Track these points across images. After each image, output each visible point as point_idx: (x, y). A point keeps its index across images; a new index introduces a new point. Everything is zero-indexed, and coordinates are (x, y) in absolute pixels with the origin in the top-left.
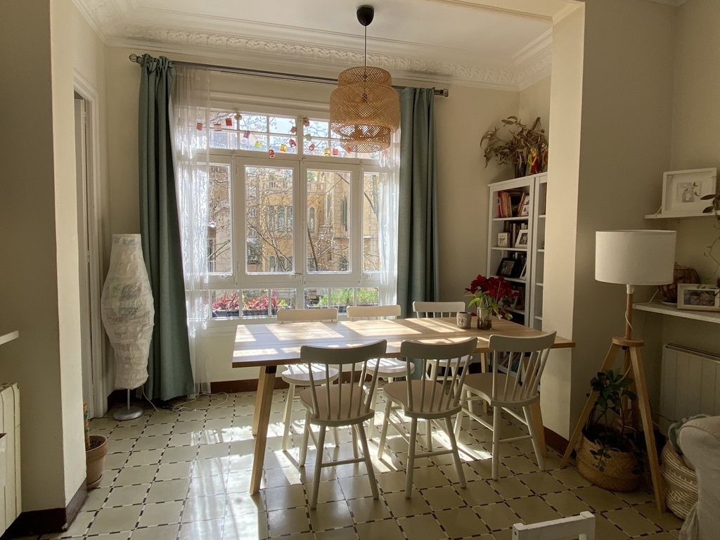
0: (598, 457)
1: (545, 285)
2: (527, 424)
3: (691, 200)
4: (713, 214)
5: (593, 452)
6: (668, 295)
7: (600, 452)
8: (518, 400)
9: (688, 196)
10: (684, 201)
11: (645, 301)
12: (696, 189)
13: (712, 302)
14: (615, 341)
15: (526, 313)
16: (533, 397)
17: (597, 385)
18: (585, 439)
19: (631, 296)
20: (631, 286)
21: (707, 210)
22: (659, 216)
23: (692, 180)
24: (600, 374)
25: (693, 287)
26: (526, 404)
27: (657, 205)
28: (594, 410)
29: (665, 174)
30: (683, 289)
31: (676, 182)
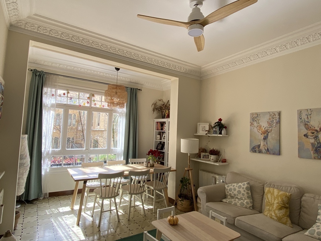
0: (181, 202)
1: (169, 152)
2: (163, 195)
3: (204, 131)
4: (207, 135)
5: (180, 201)
6: (199, 156)
7: (182, 200)
8: (161, 188)
9: (203, 130)
10: (203, 131)
11: (194, 158)
12: (205, 128)
13: (208, 157)
14: (186, 169)
15: (165, 162)
16: (165, 187)
17: (182, 181)
18: (179, 198)
19: (189, 156)
20: (189, 154)
21: (206, 134)
22: (197, 134)
23: (204, 125)
24: (182, 178)
25: (204, 154)
26: (163, 189)
27: (196, 132)
28: (181, 189)
29: (198, 123)
30: (202, 154)
31: (201, 125)
